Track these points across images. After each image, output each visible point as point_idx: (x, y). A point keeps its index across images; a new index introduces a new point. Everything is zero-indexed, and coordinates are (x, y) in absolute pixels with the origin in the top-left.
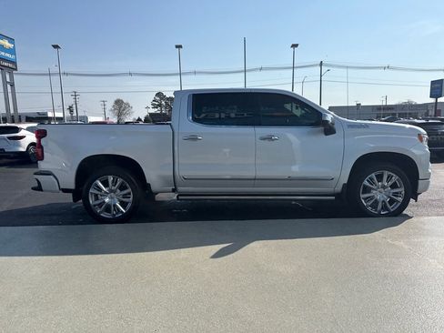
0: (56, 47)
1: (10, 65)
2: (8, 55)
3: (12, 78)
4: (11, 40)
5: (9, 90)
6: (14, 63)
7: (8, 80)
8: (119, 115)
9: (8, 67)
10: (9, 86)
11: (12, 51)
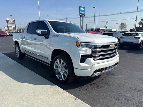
0: (94, 8)
1: (83, 15)
2: (83, 12)
3: (83, 19)
4: (84, 8)
5: (82, 22)
6: (84, 14)
7: (82, 20)
8: (122, 28)
9: (82, 16)
10: (82, 21)
11: (84, 11)
